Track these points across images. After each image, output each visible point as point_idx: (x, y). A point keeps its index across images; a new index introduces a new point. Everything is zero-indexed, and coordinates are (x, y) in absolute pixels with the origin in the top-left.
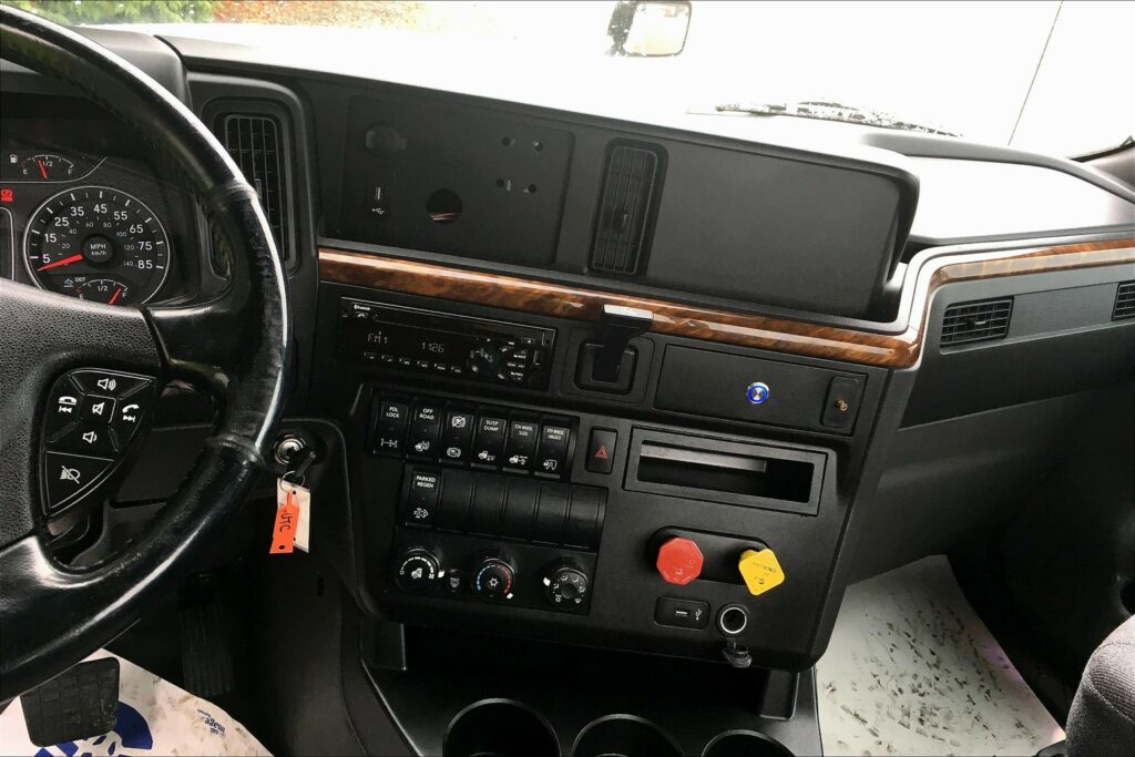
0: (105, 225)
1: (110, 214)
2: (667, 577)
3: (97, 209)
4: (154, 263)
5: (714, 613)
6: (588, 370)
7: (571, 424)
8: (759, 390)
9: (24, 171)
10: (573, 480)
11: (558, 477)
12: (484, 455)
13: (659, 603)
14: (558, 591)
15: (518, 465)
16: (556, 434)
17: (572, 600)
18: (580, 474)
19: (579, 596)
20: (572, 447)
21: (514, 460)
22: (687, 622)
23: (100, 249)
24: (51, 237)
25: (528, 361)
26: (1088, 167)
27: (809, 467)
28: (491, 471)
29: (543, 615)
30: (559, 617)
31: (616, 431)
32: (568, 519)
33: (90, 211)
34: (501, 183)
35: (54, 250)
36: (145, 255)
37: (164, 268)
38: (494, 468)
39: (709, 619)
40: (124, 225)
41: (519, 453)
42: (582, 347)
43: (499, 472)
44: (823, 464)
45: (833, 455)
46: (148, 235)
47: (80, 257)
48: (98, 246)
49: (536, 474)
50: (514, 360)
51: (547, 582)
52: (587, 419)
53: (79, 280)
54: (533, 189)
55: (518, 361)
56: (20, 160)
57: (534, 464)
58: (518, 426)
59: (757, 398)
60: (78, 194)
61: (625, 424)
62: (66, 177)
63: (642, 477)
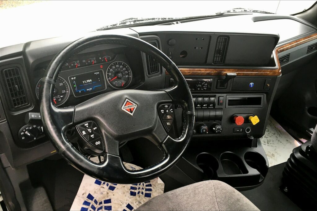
0: (119, 69)
1: (119, 66)
2: (237, 124)
3: (117, 66)
4: (129, 76)
5: (244, 129)
6: (219, 85)
7: (214, 96)
8: (251, 84)
9: (103, 61)
10: (215, 108)
11: (213, 107)
12: (198, 105)
13: (234, 129)
14: (217, 130)
15: (205, 106)
16: (212, 99)
17: (219, 132)
18: (217, 106)
19: (220, 130)
20: (216, 101)
21: (204, 105)
22: (239, 132)
23: (120, 75)
24: (110, 74)
25: (207, 86)
26: (295, 17)
27: (260, 98)
28: (200, 108)
29: (214, 135)
30: (218, 135)
31: (223, 96)
32: (216, 116)
33: (115, 67)
34: (195, 48)
35: (111, 76)
36: (127, 74)
37: (131, 76)
38: (201, 108)
39: (244, 131)
40: (122, 69)
41: (205, 104)
42: (217, 81)
43: (202, 108)
44: (263, 97)
45: (265, 95)
46: (127, 70)
47: (116, 77)
48: (120, 74)
49: (209, 107)
50: (204, 86)
51: (214, 129)
52: (218, 95)
53: (116, 82)
54: (202, 48)
55: (206, 86)
56: (101, 58)
57: (208, 106)
58: (205, 99)
59: (252, 86)
60: (113, 64)
61: (225, 95)
62: (111, 60)
63: (229, 105)
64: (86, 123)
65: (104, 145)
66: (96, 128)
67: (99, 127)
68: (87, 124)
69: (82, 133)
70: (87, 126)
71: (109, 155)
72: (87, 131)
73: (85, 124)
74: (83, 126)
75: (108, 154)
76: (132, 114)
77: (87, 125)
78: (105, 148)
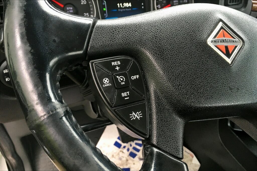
23: (176, 3)
35: (161, 3)
47: (170, 6)
48: (176, 1)
64: (117, 60)
65: (151, 123)
66: (138, 76)
67: (144, 76)
68: (119, 63)
69: (103, 84)
70: (117, 68)
71: (158, 154)
72: (114, 81)
73: (114, 61)
74: (108, 65)
75: (156, 150)
76: (229, 61)
77: (118, 66)
78: (151, 130)
